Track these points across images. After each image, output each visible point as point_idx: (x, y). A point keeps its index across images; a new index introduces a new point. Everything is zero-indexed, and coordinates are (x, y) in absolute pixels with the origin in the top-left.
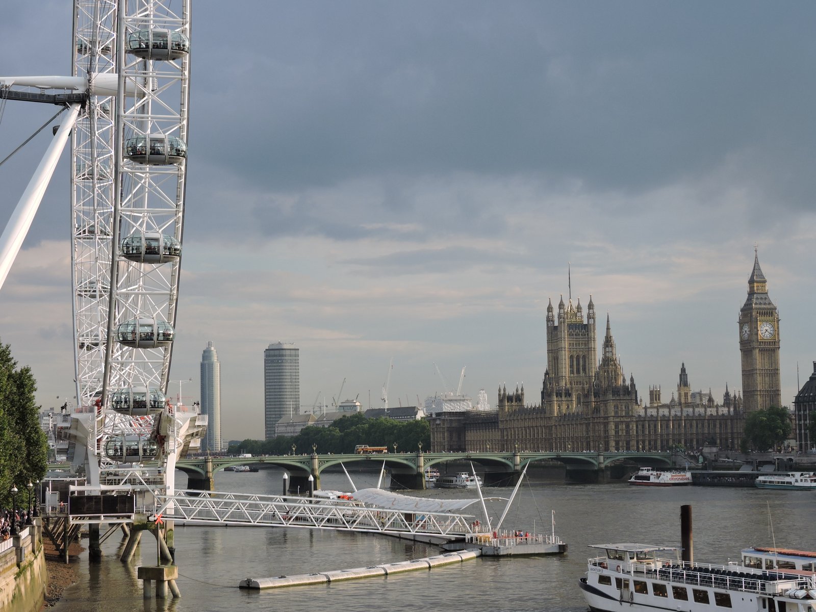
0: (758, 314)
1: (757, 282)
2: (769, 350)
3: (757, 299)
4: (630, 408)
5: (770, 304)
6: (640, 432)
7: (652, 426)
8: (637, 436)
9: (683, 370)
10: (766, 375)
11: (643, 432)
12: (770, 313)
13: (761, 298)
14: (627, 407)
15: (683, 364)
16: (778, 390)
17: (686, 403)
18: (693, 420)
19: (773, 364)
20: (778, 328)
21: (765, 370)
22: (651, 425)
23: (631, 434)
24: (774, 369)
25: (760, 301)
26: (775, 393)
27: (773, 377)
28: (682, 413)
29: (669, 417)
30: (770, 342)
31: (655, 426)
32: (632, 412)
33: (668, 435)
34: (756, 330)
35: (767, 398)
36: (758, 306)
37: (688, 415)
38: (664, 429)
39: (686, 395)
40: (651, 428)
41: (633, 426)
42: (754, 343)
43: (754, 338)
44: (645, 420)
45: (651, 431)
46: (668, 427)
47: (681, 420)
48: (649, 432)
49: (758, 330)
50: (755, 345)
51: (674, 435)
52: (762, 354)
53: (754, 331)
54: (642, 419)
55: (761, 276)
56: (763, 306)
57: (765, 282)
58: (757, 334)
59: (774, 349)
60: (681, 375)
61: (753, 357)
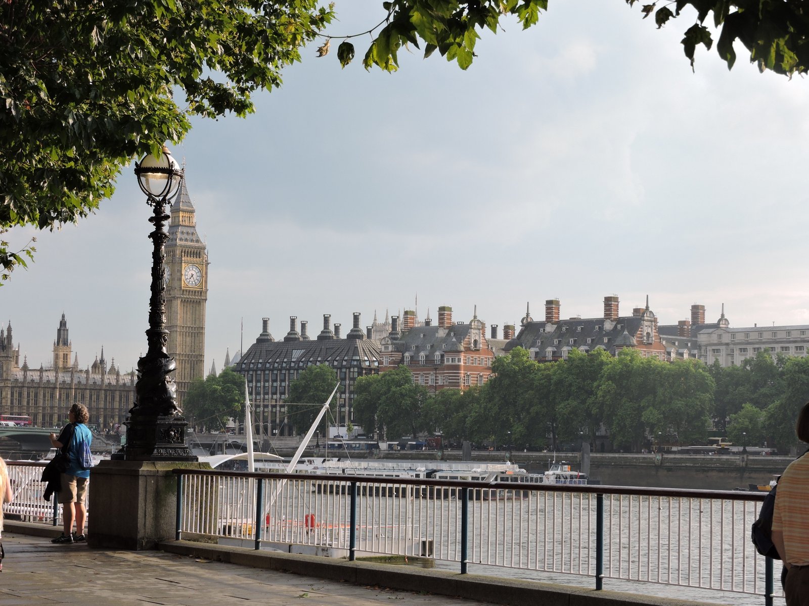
0: (183, 253)
1: (184, 211)
2: (194, 301)
3: (182, 233)
4: (5, 369)
5: (198, 241)
6: (16, 403)
7: (32, 395)
8: (12, 407)
9: (63, 324)
10: (187, 334)
11: (20, 402)
12: (197, 253)
13: (188, 233)
15: (63, 316)
16: (202, 356)
17: (64, 368)
18: (86, 389)
19: (197, 320)
20: (206, 273)
21: (186, 327)
22: (31, 393)
23: (3, 404)
24: (198, 328)
25: (185, 236)
26: (196, 359)
27: (196, 338)
28: (72, 380)
29: (55, 384)
30: (195, 292)
31: (36, 395)
32: (7, 374)
33: (52, 408)
34: (179, 274)
35: (186, 364)
36: (183, 243)
37: (79, 382)
38: (48, 400)
39: (65, 357)
40: (31, 398)
41: (7, 394)
42: (176, 291)
43: (176, 284)
44: (23, 387)
45: (31, 401)
46: (52, 396)
47: (71, 388)
48: (28, 403)
49: (182, 275)
50: (177, 293)
51: (60, 408)
52: (184, 306)
53: (176, 275)
54: (20, 385)
55: (189, 203)
56: (189, 243)
57: (192, 212)
58: (180, 280)
59: (199, 302)
60: (59, 330)
61: (173, 309)
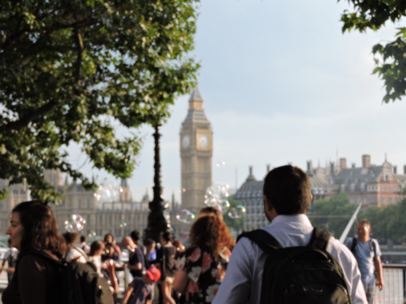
0: (197, 128)
2: (204, 157)
3: (196, 115)
4: (91, 203)
5: (205, 120)
7: (108, 218)
10: (201, 177)
11: (101, 222)
12: (206, 127)
13: (199, 115)
14: (89, 201)
17: (126, 200)
19: (207, 169)
20: (212, 139)
21: (201, 173)
24: (208, 173)
28: (132, 208)
29: (122, 211)
30: (205, 151)
31: (111, 218)
36: (197, 121)
39: (126, 194)
42: (193, 151)
43: (193, 147)
44: (103, 213)
46: (120, 218)
47: (131, 213)
48: (106, 223)
49: (197, 141)
52: (199, 160)
53: (193, 141)
55: (199, 96)
56: (201, 121)
57: (202, 101)
58: (196, 144)
59: (208, 157)
61: (192, 162)
